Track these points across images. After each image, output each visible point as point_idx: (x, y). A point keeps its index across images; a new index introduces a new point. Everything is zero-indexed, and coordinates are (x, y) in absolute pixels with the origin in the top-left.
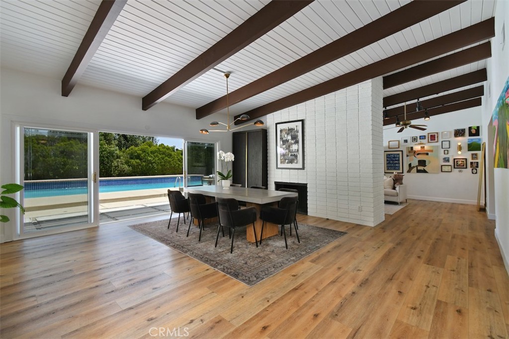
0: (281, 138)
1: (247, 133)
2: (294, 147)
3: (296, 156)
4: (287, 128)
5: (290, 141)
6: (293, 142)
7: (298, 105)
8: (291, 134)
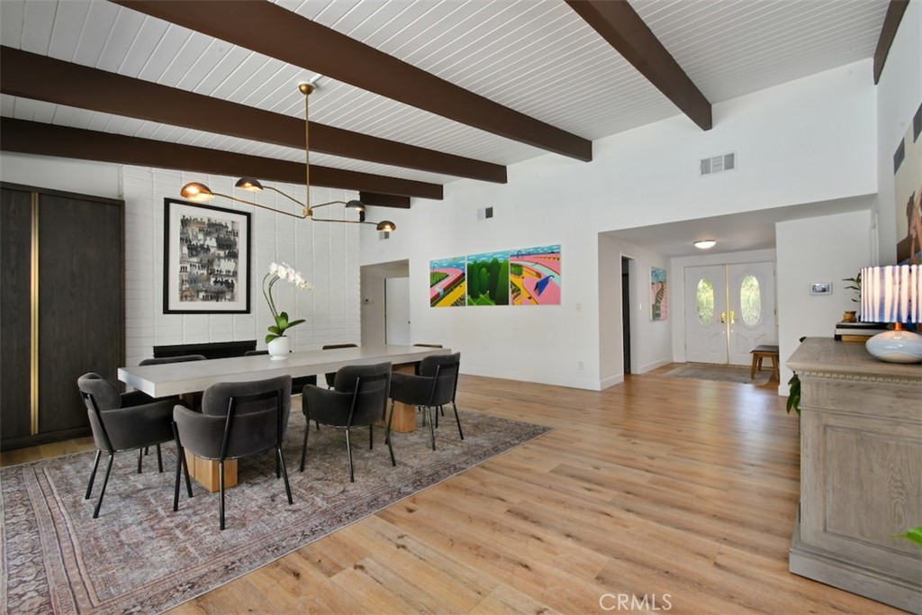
0: (184, 240)
1: (35, 194)
2: (225, 265)
3: (231, 286)
4: (207, 221)
5: (212, 250)
6: (222, 253)
8: (216, 235)
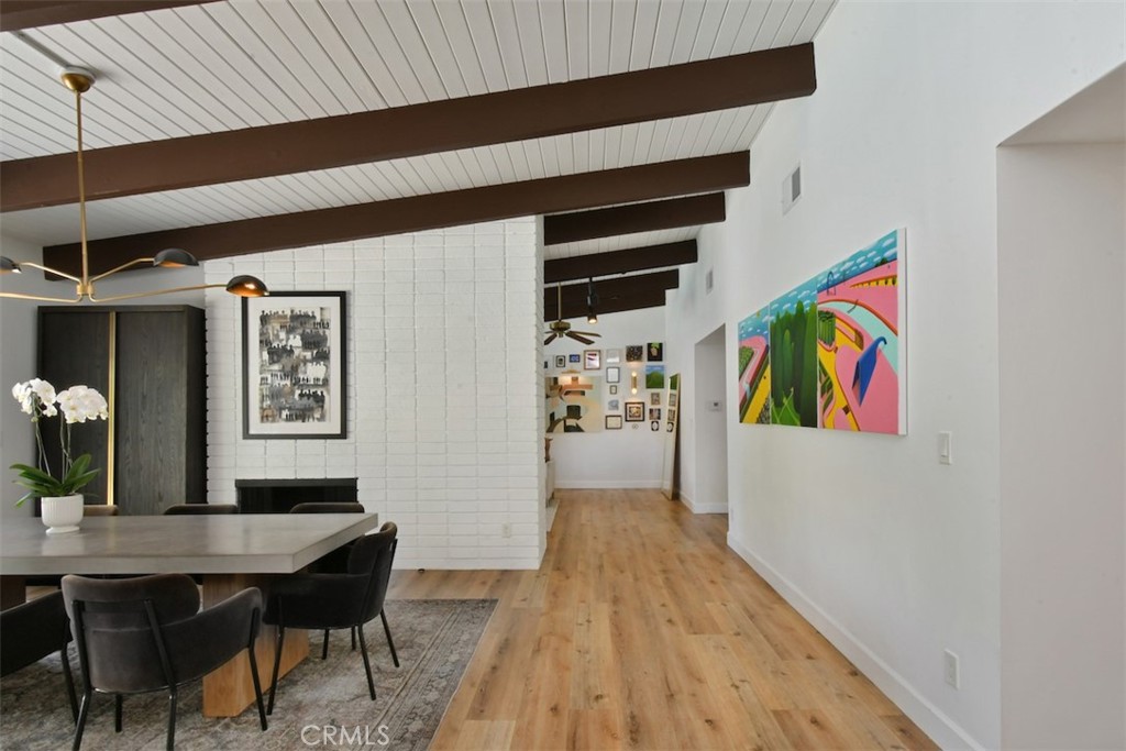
0: (265, 342)
1: (113, 316)
2: (314, 371)
3: (320, 400)
4: (288, 313)
5: (297, 352)
6: (308, 355)
7: (325, 246)
8: (300, 331)
